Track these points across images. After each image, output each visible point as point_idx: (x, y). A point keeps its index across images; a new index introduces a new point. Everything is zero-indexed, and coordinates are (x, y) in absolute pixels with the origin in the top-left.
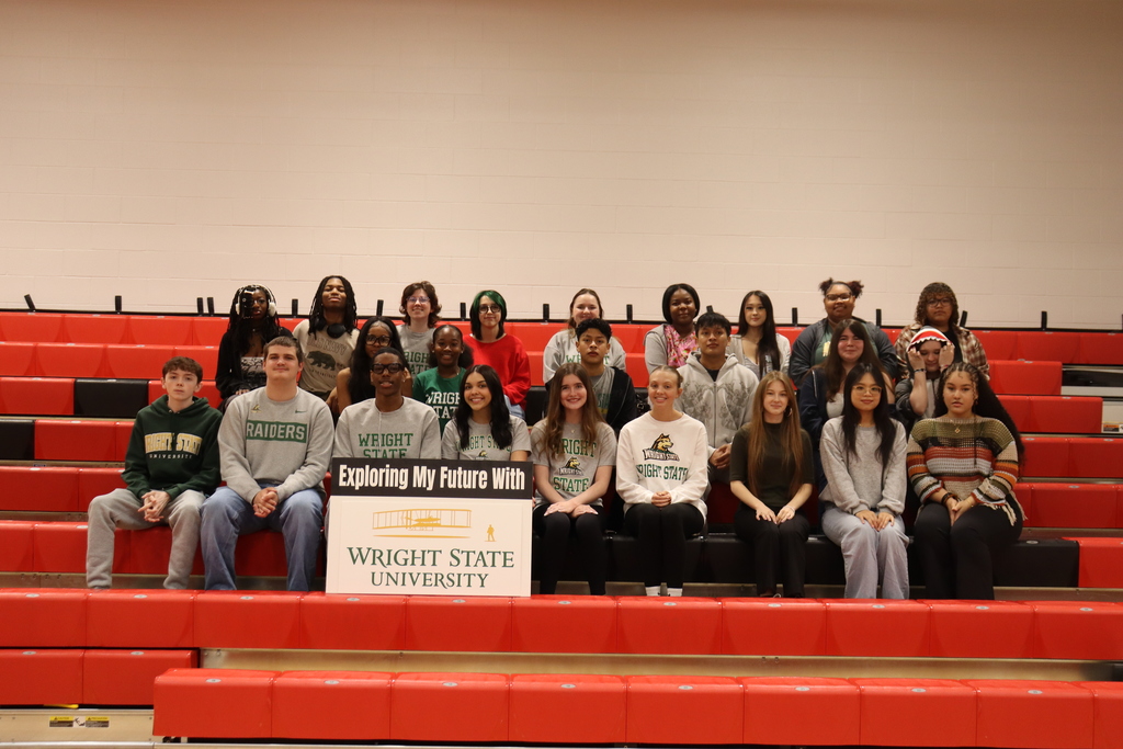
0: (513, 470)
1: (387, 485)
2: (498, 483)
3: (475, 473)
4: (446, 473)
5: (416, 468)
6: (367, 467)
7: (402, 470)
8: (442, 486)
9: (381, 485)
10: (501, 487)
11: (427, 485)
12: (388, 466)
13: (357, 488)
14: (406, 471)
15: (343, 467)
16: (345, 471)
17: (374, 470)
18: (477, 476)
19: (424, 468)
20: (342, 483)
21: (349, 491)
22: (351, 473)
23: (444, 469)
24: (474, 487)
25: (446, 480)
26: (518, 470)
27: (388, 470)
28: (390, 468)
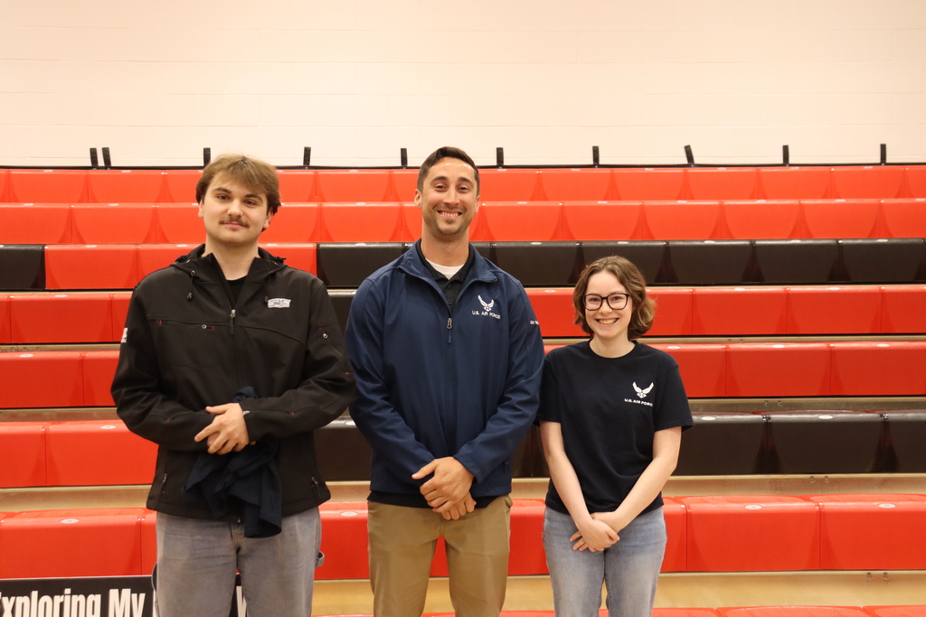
5: (113, 593)
6: (34, 594)
7: (91, 597)
12: (68, 591)
14: (97, 598)
17: (46, 598)
19: (126, 592)
27: (68, 598)
28: (71, 594)
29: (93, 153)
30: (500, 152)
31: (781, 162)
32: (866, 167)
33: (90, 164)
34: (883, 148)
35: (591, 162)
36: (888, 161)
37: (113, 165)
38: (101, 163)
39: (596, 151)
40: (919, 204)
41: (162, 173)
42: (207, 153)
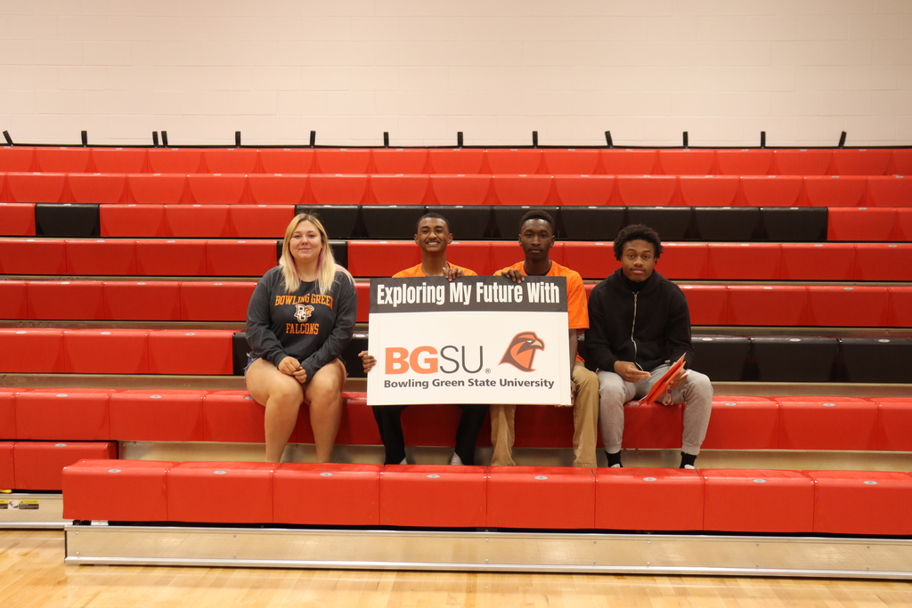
0: (547, 284)
1: (424, 301)
2: (534, 295)
3: (511, 287)
4: (482, 288)
5: (452, 285)
6: (405, 286)
7: (439, 287)
8: (478, 300)
9: (418, 301)
10: (537, 301)
11: (464, 300)
12: (424, 284)
13: (395, 305)
14: (443, 288)
15: (380, 287)
16: (383, 290)
17: (411, 288)
18: (513, 291)
19: (460, 284)
20: (380, 302)
21: (388, 308)
22: (389, 292)
23: (479, 285)
24: (510, 301)
25: (482, 295)
26: (552, 284)
27: (424, 288)
28: (427, 286)
29: (155, 135)
30: (460, 135)
31: (682, 145)
32: (744, 150)
33: (152, 144)
35: (531, 144)
36: (767, 145)
37: (170, 144)
38: (161, 142)
39: (535, 135)
40: (770, 180)
41: (201, 150)
42: (238, 135)
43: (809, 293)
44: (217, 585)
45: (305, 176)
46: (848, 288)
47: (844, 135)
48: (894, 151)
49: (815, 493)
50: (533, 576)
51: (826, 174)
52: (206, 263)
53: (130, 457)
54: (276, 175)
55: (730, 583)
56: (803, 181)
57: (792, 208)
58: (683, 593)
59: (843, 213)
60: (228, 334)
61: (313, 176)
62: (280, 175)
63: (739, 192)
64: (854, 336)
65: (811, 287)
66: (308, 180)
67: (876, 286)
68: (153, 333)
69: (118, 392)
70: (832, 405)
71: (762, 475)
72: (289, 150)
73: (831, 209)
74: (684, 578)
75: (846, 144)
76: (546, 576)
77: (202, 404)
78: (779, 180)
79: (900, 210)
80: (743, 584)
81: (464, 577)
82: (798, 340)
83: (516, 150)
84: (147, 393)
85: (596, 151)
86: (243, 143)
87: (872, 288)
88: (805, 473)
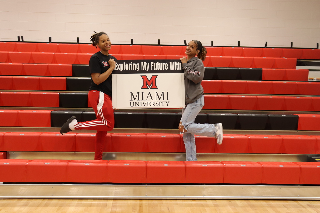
29: (19, 37)
30: (132, 40)
31: (211, 45)
32: (232, 48)
33: (18, 41)
34: (239, 42)
35: (158, 44)
36: (240, 46)
37: (24, 41)
38: (21, 40)
39: (159, 41)
40: (242, 58)
41: (37, 44)
42: (50, 38)
43: (257, 98)
44: (46, 205)
45: (76, 54)
46: (271, 97)
47: (266, 43)
48: (284, 49)
49: (263, 170)
50: (163, 200)
51: (261, 57)
52: (39, 86)
53: (11, 158)
54: (65, 53)
55: (232, 202)
56: (253, 59)
57: (250, 69)
58: (216, 206)
59: (268, 70)
60: (49, 112)
61: (79, 54)
62: (66, 53)
63: (231, 62)
64: (273, 114)
65: (258, 97)
66: (77, 55)
67: (279, 96)
68: (20, 111)
69: (7, 133)
70: (267, 138)
71: (244, 164)
72: (69, 44)
73: (263, 69)
74: (216, 200)
75: (267, 46)
76: (168, 200)
77: (40, 137)
78: (245, 58)
79: (287, 70)
80: (237, 202)
81: (138, 201)
82: (254, 115)
83: (152, 46)
84: (18, 133)
85: (181, 47)
86: (52, 41)
87: (279, 97)
88: (258, 163)
